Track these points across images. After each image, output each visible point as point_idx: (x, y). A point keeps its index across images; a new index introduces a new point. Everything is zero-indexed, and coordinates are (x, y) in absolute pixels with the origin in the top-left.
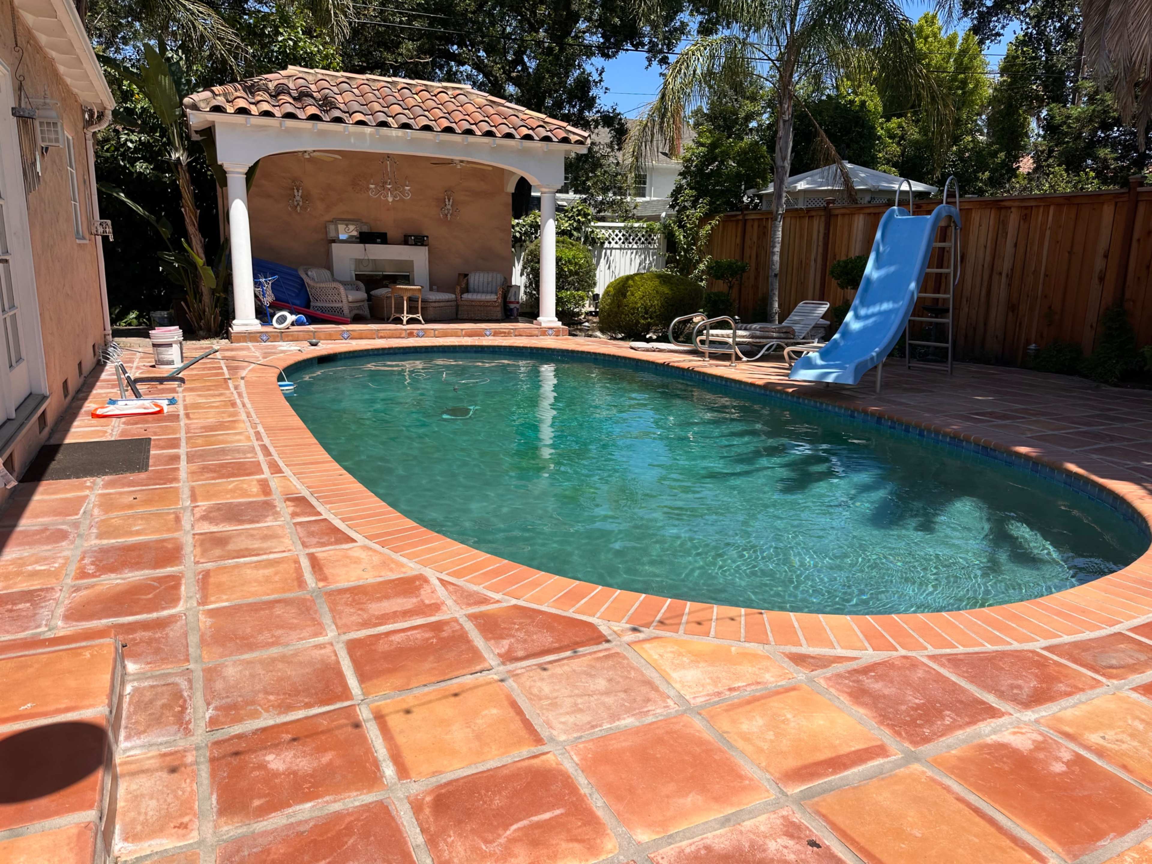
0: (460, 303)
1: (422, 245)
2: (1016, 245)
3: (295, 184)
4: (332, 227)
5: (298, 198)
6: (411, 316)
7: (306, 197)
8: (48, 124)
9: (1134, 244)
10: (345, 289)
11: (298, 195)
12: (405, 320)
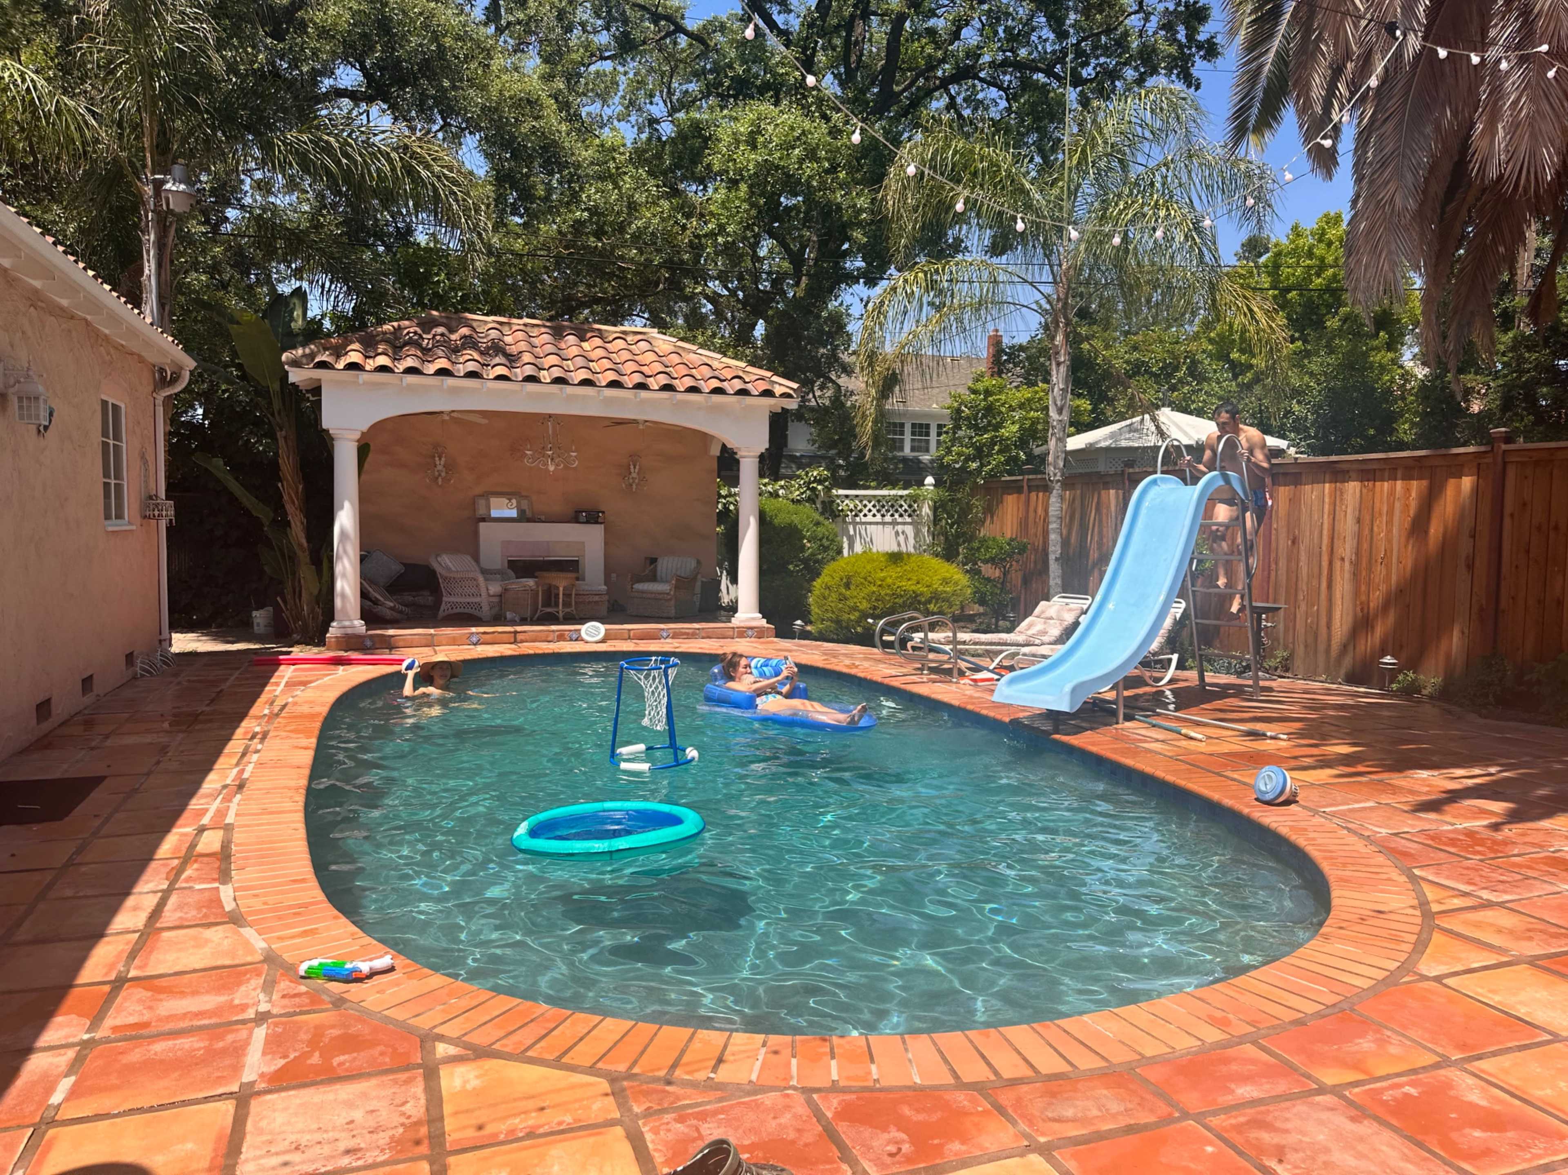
1: (597, 522)
2: (1359, 521)
3: (440, 450)
4: (482, 502)
5: (440, 468)
7: (450, 467)
8: (29, 398)
9: (1507, 521)
10: (486, 580)
11: (440, 463)
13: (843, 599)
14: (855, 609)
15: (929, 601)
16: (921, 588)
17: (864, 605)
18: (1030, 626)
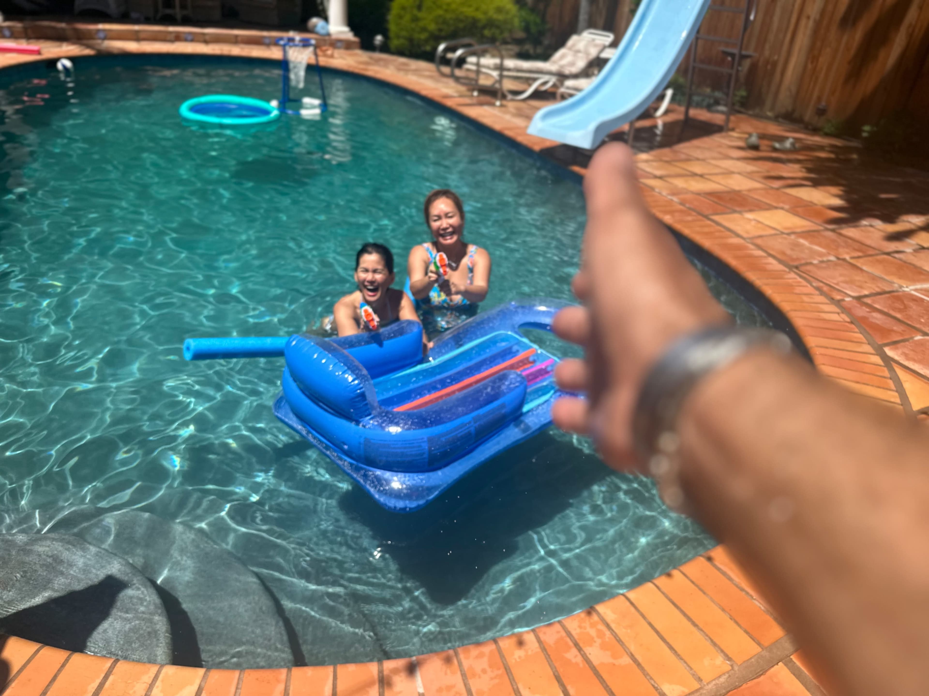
13: (415, 19)
14: (424, 29)
15: (484, 27)
16: (479, 15)
17: (432, 27)
18: (563, 57)
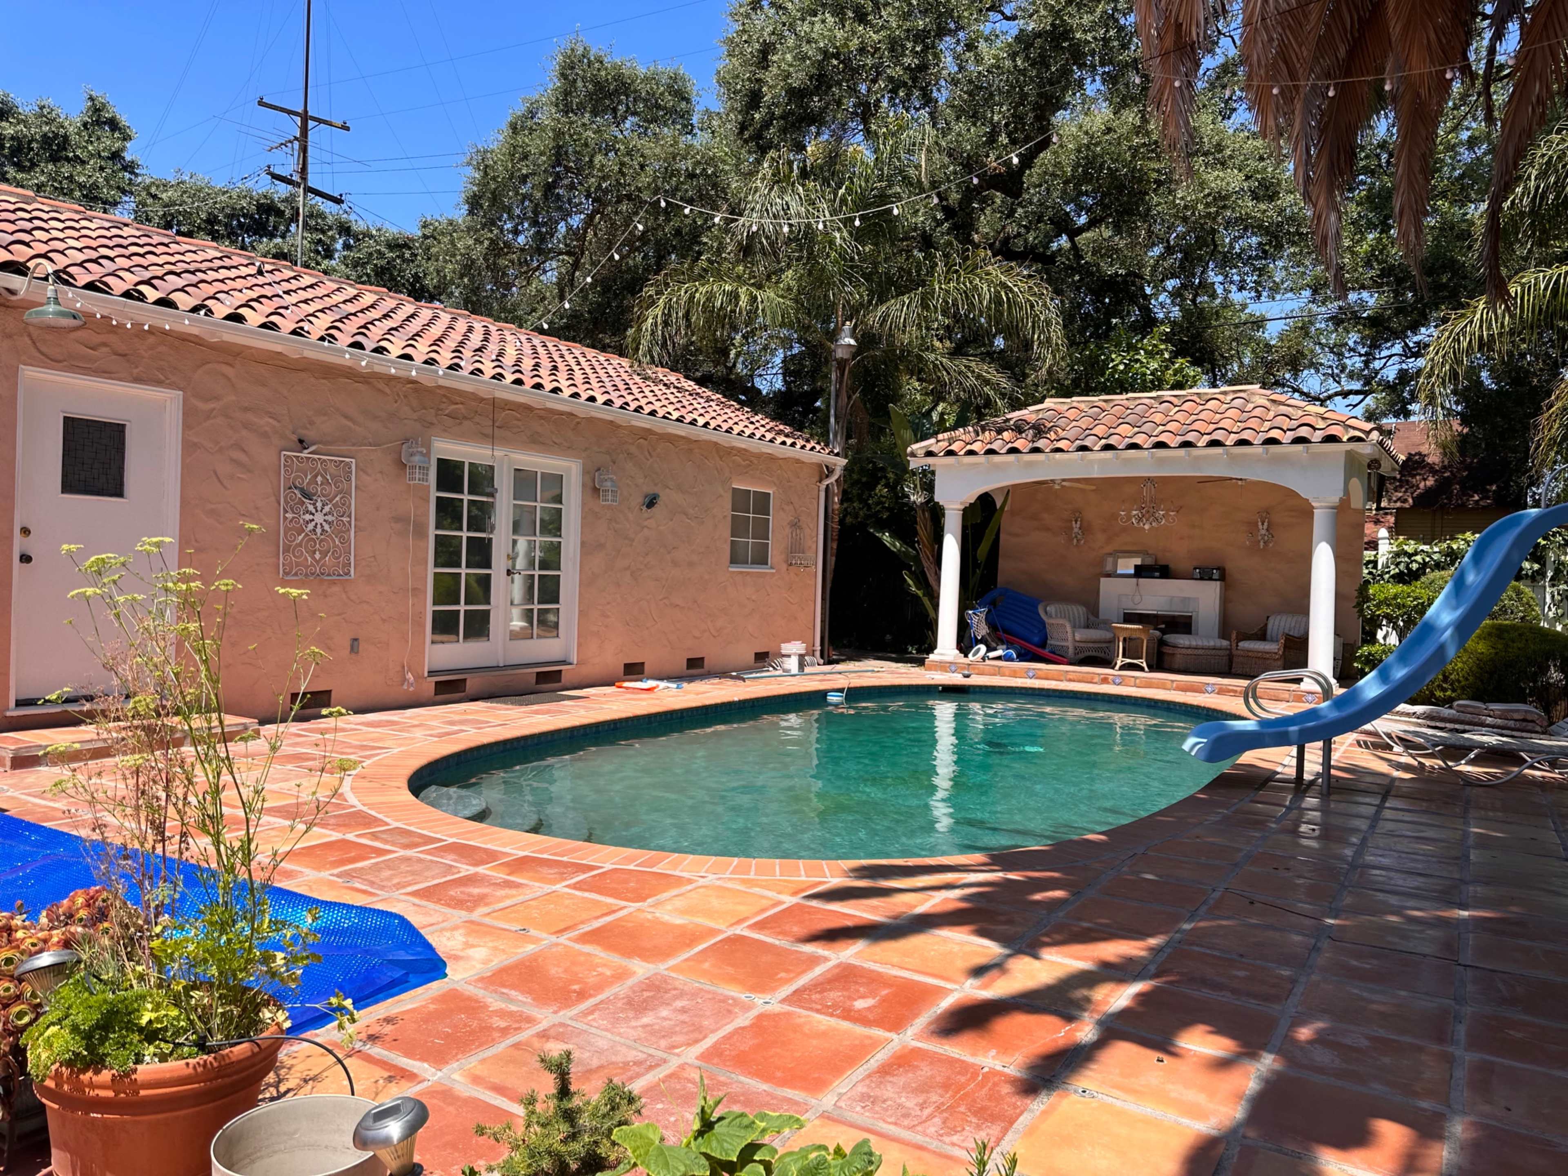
0: (1235, 652)
1: (1211, 579)
3: (1077, 515)
4: (1110, 560)
5: (1076, 530)
6: (1128, 661)
7: (1086, 529)
10: (1073, 627)
11: (1076, 527)
12: (1119, 664)
